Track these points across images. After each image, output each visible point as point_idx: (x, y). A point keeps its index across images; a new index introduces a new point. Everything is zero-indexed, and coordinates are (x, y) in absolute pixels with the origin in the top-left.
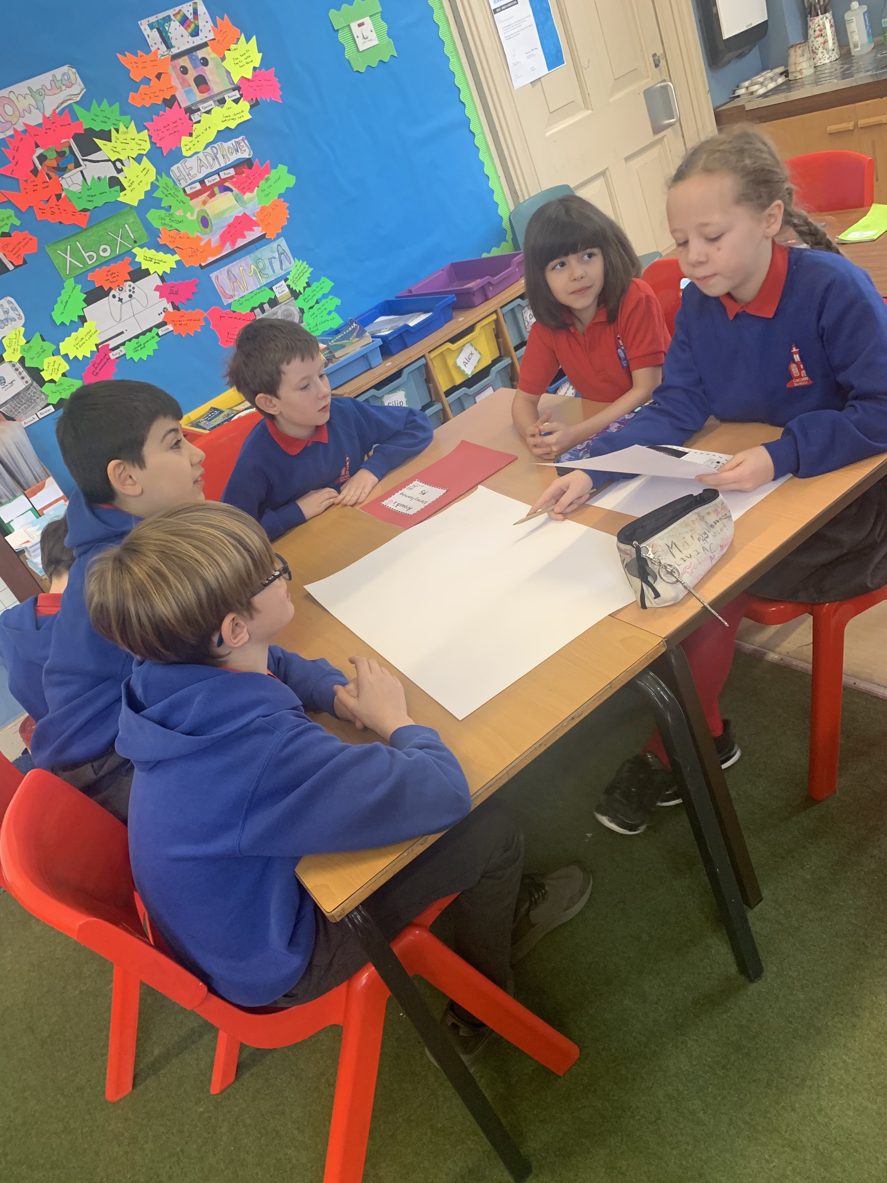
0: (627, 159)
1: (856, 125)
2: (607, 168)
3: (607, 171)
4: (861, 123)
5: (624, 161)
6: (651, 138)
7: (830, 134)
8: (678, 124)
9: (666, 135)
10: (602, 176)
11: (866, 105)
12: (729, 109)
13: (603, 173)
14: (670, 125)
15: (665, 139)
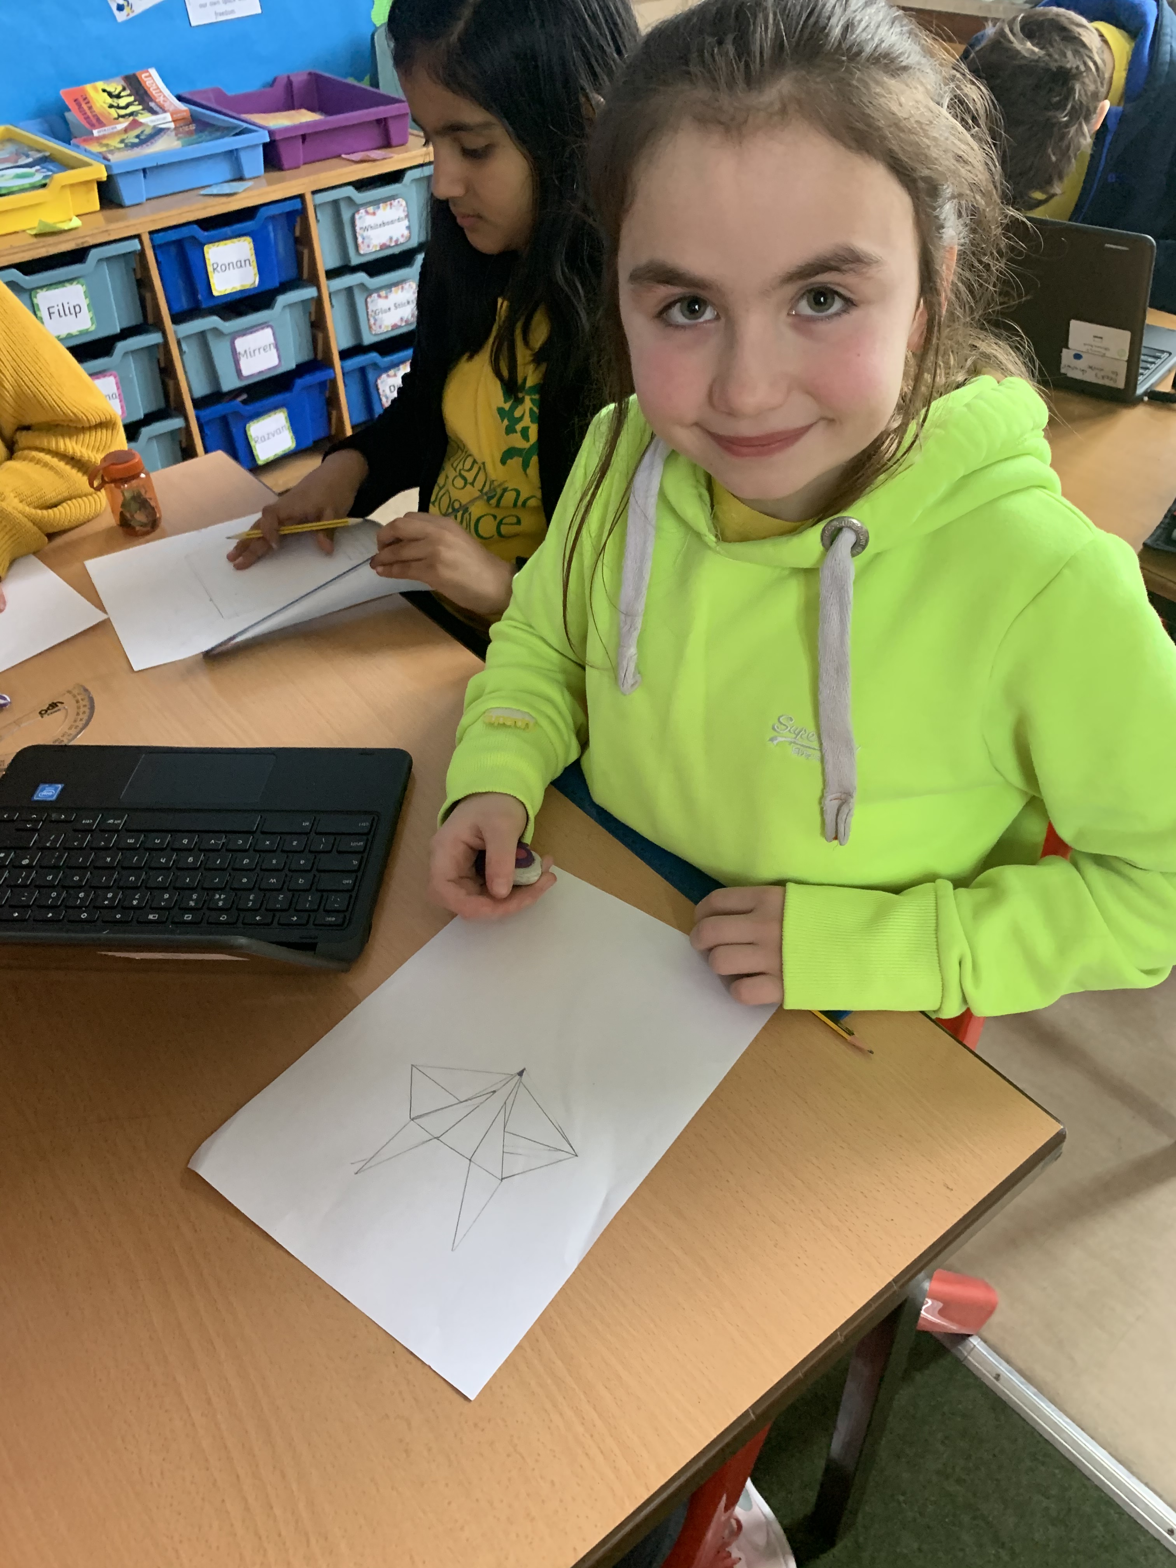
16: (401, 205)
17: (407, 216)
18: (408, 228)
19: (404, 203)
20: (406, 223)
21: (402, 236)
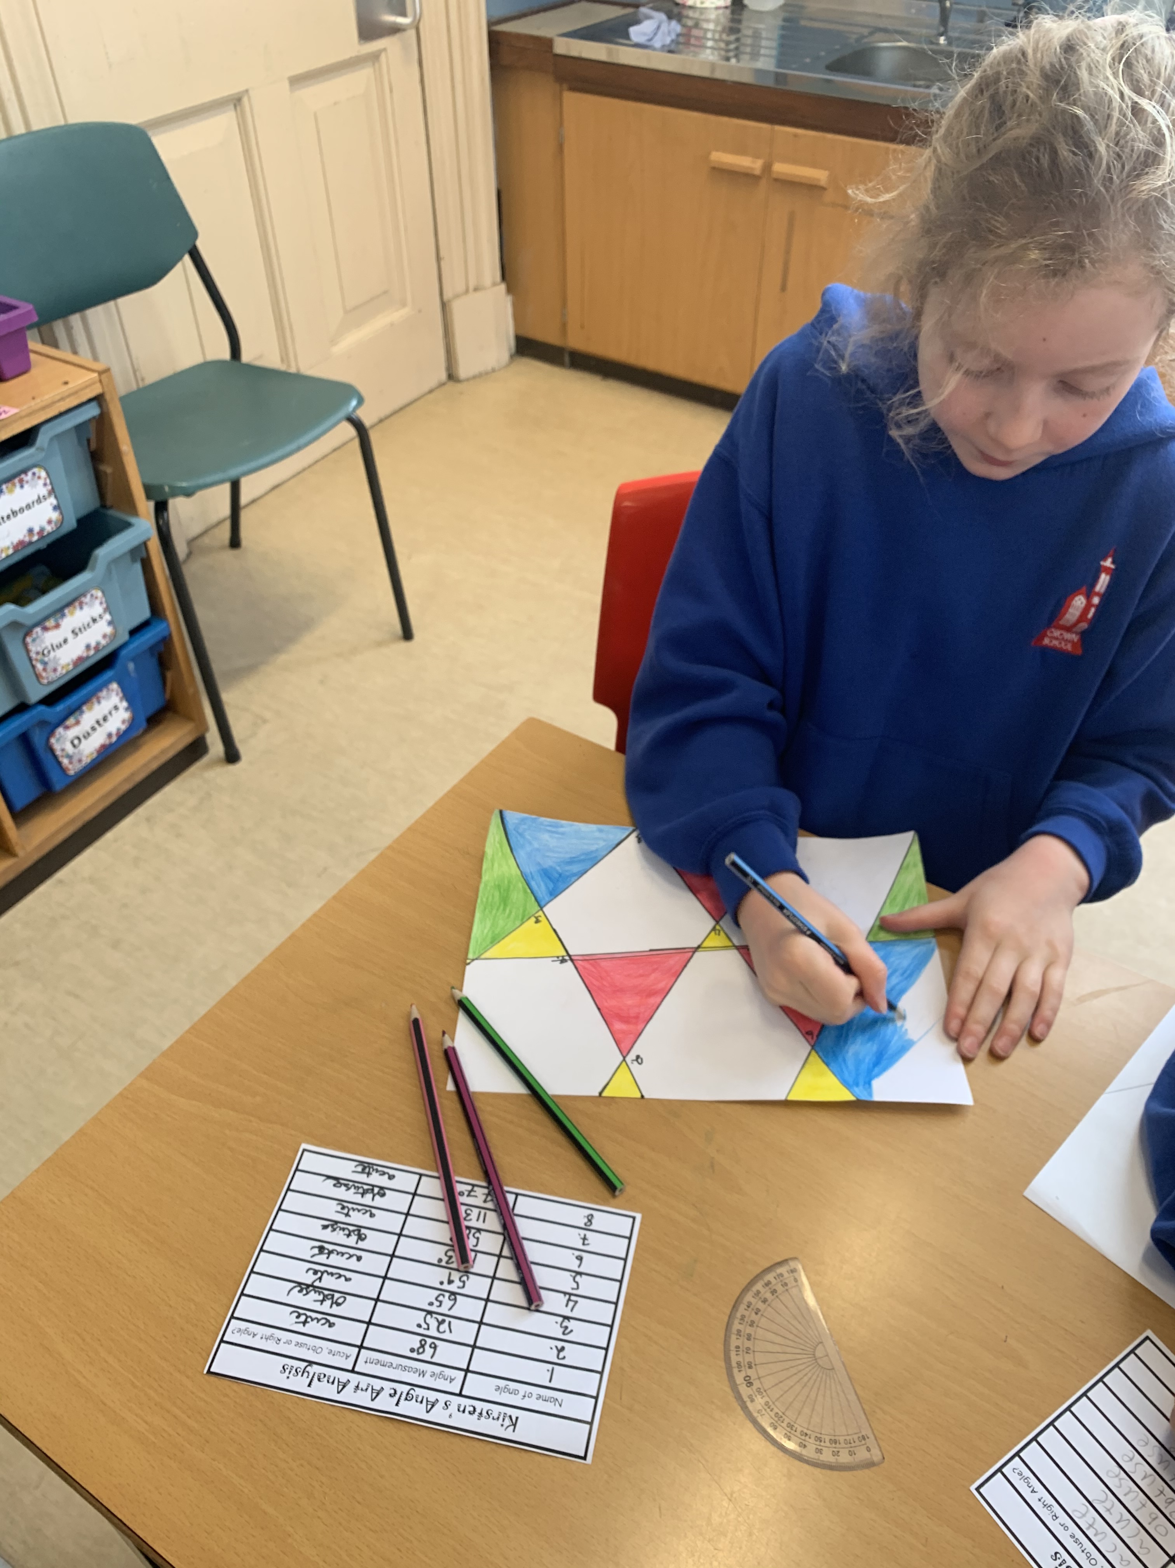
0: (297, 81)
1: (767, 168)
2: (247, 91)
3: (245, 100)
4: (780, 168)
5: (286, 84)
6: (352, 46)
7: (714, 168)
8: (412, 33)
9: (385, 50)
10: (232, 107)
11: (796, 136)
12: (518, 36)
13: (236, 101)
14: (395, 30)
15: (383, 57)
16: (39, 478)
17: (52, 492)
18: (56, 508)
19: (43, 474)
20: (53, 501)
21: (50, 522)
